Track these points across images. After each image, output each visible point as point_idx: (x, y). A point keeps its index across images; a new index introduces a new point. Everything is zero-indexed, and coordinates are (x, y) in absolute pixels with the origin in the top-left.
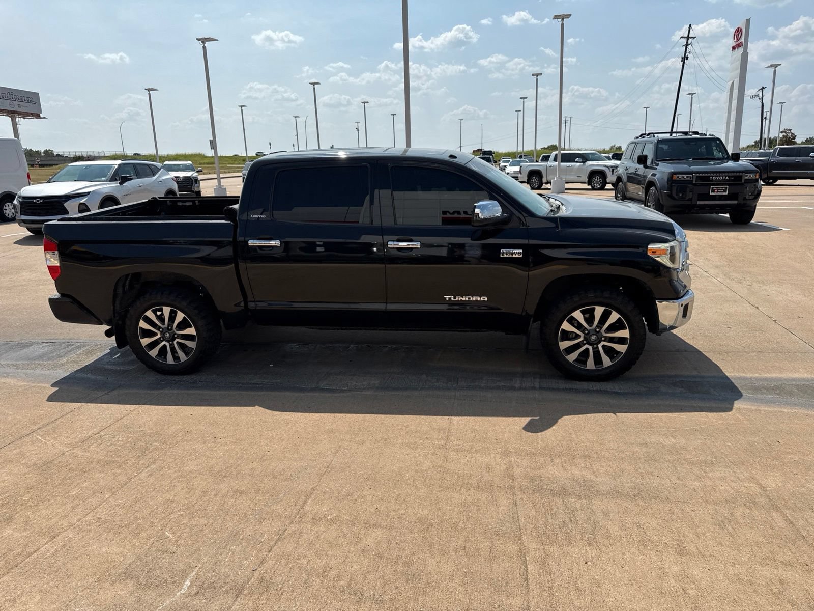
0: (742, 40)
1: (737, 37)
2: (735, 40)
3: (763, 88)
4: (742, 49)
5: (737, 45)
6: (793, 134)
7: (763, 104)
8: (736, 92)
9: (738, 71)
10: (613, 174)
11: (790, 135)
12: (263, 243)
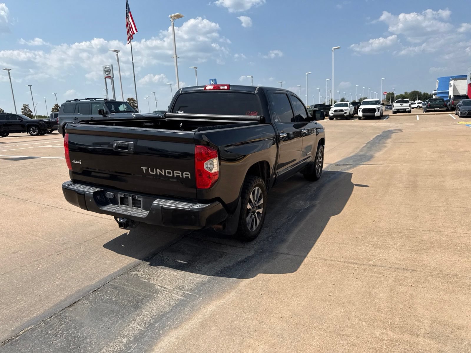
12: (282, 135)
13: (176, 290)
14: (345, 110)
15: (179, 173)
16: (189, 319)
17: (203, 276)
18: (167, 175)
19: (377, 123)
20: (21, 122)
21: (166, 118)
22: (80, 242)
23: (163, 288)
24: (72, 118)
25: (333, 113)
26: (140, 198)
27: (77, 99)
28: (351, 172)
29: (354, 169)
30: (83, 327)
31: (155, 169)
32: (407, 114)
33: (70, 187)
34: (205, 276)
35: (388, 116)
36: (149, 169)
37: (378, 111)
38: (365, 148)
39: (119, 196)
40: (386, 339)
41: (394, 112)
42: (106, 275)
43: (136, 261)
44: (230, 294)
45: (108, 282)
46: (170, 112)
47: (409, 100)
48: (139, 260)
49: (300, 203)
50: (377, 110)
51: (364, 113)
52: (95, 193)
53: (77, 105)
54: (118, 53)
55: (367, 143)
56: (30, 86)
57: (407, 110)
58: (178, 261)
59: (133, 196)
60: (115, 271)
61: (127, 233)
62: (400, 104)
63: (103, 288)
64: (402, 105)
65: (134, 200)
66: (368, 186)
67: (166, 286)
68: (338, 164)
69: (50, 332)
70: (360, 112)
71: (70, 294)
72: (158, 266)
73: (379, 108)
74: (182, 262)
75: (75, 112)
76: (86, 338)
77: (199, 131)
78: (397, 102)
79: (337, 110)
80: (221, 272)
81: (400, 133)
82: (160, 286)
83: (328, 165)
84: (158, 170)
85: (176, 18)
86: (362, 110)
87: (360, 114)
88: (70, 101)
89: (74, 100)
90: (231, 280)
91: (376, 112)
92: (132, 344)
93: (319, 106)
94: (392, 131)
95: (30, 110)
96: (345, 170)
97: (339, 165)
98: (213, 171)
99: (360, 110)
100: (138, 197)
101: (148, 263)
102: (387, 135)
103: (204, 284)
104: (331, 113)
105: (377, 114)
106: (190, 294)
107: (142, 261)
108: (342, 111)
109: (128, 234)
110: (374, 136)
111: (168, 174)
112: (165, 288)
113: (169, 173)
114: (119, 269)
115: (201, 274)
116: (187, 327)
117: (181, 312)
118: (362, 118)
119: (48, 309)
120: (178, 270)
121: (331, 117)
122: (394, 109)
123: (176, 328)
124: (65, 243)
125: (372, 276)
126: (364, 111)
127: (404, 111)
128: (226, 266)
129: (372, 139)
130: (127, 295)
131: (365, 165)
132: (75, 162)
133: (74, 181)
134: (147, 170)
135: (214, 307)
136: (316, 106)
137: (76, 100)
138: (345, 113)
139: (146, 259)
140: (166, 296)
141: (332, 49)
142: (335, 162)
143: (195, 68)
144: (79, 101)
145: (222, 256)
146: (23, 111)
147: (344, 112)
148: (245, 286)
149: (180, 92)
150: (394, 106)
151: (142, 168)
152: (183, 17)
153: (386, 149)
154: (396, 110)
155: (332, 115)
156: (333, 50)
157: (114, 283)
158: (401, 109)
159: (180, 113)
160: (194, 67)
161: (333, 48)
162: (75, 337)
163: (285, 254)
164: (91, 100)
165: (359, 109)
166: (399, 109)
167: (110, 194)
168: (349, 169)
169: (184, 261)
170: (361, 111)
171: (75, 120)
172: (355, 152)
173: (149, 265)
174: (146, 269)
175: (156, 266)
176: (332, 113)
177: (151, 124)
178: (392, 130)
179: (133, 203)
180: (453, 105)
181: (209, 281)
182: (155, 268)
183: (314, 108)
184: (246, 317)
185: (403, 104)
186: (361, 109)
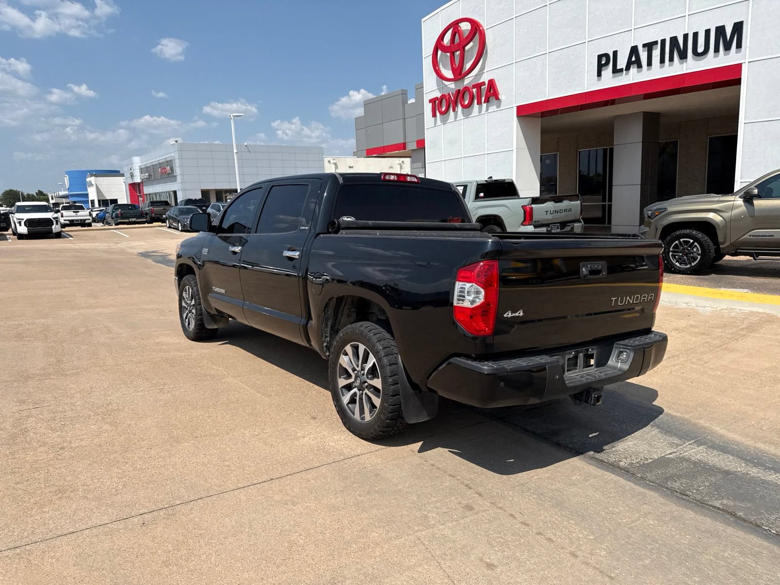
15: (646, 297)
31: (624, 298)
36: (619, 298)
37: (57, 224)
50: (54, 222)
51: (31, 228)
57: (87, 221)
62: (74, 212)
65: (585, 356)
70: (20, 225)
73: (57, 218)
84: (628, 298)
87: (23, 229)
91: (53, 224)
99: (20, 223)
105: (56, 228)
113: (637, 299)
122: (64, 220)
126: (29, 223)
132: (510, 315)
134: (616, 302)
150: (64, 215)
154: (68, 222)
158: (77, 220)
166: (73, 221)
170: (23, 223)
179: (584, 363)
180: (153, 215)
185: (78, 212)
186: (23, 219)
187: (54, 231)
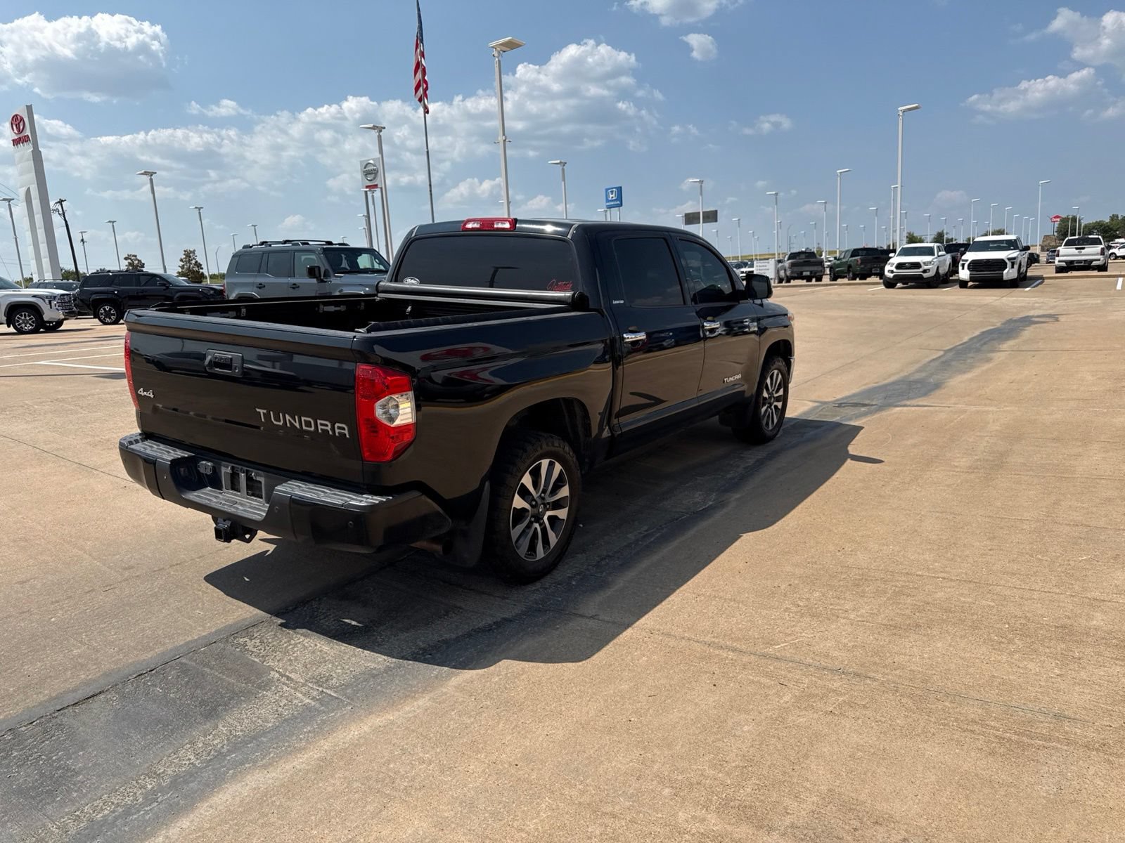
0: (28, 132)
1: (18, 128)
2: (16, 131)
3: (61, 202)
4: (31, 145)
5: (20, 139)
6: (140, 261)
7: (66, 222)
8: (36, 203)
9: (33, 174)
10: (51, 308)
11: (137, 262)
12: (633, 336)
13: (309, 684)
14: (925, 264)
15: (327, 426)
16: (300, 750)
17: (381, 658)
18: (304, 427)
19: (1005, 298)
20: (164, 290)
21: (379, 295)
22: (162, 566)
23: (284, 679)
24: (253, 283)
25: (895, 270)
26: (261, 476)
27: (266, 242)
28: (860, 425)
29: (874, 416)
30: (83, 749)
31: (281, 415)
32: (1095, 273)
33: (132, 447)
34: (386, 658)
35: (1042, 278)
36: (271, 413)
37: (1013, 267)
38: (937, 363)
39: (223, 470)
40: (694, 830)
41: (1060, 270)
42: (181, 641)
43: (256, 615)
44: (415, 703)
45: (178, 657)
46: (391, 281)
47: (1100, 237)
48: (262, 612)
49: (694, 498)
50: (1009, 264)
51: (975, 272)
52: (175, 463)
53: (265, 256)
54: (381, 134)
55: (947, 352)
56: (199, 209)
57: (1095, 263)
58: (346, 621)
59: (247, 470)
60: (204, 634)
61: (268, 551)
62: (1077, 249)
63: (161, 669)
64: (1082, 251)
65: (249, 479)
66: (880, 461)
67: (292, 676)
68: (841, 404)
69: (15, 754)
70: (963, 268)
71: (90, 677)
72: (298, 630)
73: (1014, 258)
74: (354, 623)
75: (259, 272)
76: (78, 774)
77: (369, 331)
78: (1069, 243)
79: (905, 263)
80: (424, 650)
81: (1050, 326)
82: (279, 672)
83: (816, 404)
84: (288, 417)
85: (505, 49)
86: (970, 263)
87: (964, 274)
88: (251, 247)
89: (260, 245)
90: (437, 670)
91: (1006, 268)
92: (160, 792)
93: (865, 252)
94: (1034, 319)
95: (199, 261)
96: (850, 419)
97: (844, 407)
98: (398, 422)
99: (963, 265)
100: (256, 475)
101: (280, 621)
102: (1013, 327)
103: (374, 676)
104: (889, 269)
105: (1009, 273)
106: (333, 696)
107: (270, 616)
108: (917, 265)
109: (268, 553)
110: (977, 333)
111: (306, 426)
112: (288, 678)
113: (308, 424)
114: (213, 630)
115: (381, 654)
116: (288, 767)
117: (294, 734)
118: (970, 284)
119: (34, 707)
120: (337, 640)
121: (889, 280)
122: (1059, 261)
123: (265, 767)
124: (130, 568)
125: (753, 682)
126: (975, 265)
127: (1087, 266)
128: (443, 638)
129: (966, 339)
130: (202, 689)
131: (909, 406)
132: (143, 394)
133: (147, 435)
134: (267, 416)
135: (366, 728)
136: (855, 252)
137: (262, 243)
138: (925, 271)
139: (278, 614)
140: (281, 696)
141: (898, 111)
142: (839, 397)
143: (561, 163)
144: (270, 246)
145: (447, 613)
146: (183, 266)
147: (921, 270)
148: (457, 688)
149: (413, 235)
150: (1060, 254)
151: (258, 410)
152: (521, 46)
153: (987, 366)
154: (1064, 264)
155: (891, 275)
156: (901, 114)
157: (191, 659)
158: (1080, 261)
159: (411, 283)
160: (558, 161)
161: (900, 109)
162: (58, 768)
163: (587, 617)
164: (293, 245)
165: (961, 262)
166: (1072, 262)
167: (206, 466)
168: (863, 416)
169: (359, 622)
170: (966, 266)
171: (260, 288)
172: (902, 374)
173: (282, 625)
174: (270, 634)
175: (294, 628)
176: (892, 272)
177: (337, 309)
178: (1033, 317)
179: (248, 487)
181: (388, 669)
182: (289, 633)
183: (852, 256)
184: (421, 755)
185: (1083, 248)
186: (967, 261)
187: (1005, 278)
